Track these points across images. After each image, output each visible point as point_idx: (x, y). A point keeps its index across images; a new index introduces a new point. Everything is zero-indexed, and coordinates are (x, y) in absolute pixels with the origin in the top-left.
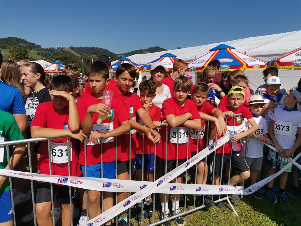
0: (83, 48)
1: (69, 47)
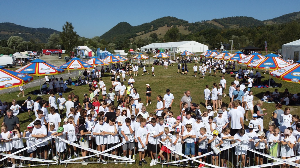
0: (226, 19)
1: (212, 19)
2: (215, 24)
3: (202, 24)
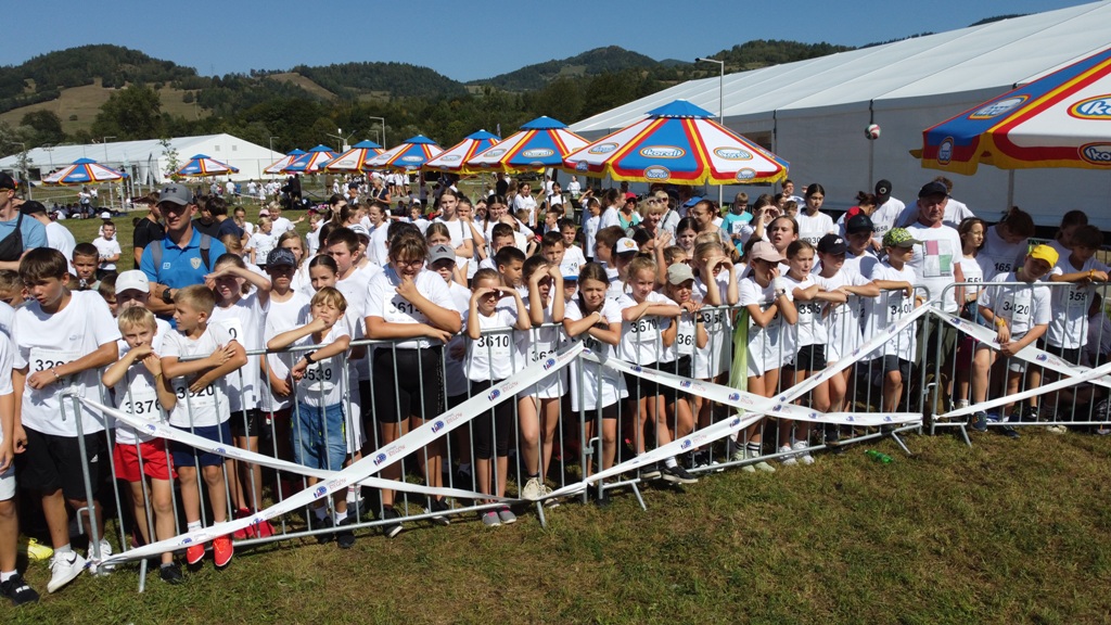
0: (345, 69)
1: (292, 67)
2: (303, 86)
3: (254, 82)
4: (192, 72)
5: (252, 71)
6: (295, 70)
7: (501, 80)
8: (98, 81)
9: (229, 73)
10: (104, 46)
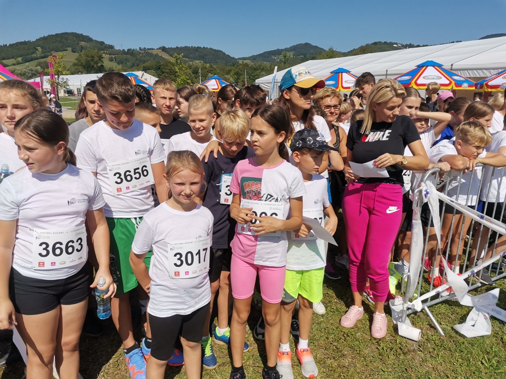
0: (182, 49)
2: (163, 56)
3: (140, 53)
4: (111, 47)
5: (140, 48)
6: (159, 49)
7: (253, 58)
8: (70, 49)
9: (129, 48)
10: (72, 33)
